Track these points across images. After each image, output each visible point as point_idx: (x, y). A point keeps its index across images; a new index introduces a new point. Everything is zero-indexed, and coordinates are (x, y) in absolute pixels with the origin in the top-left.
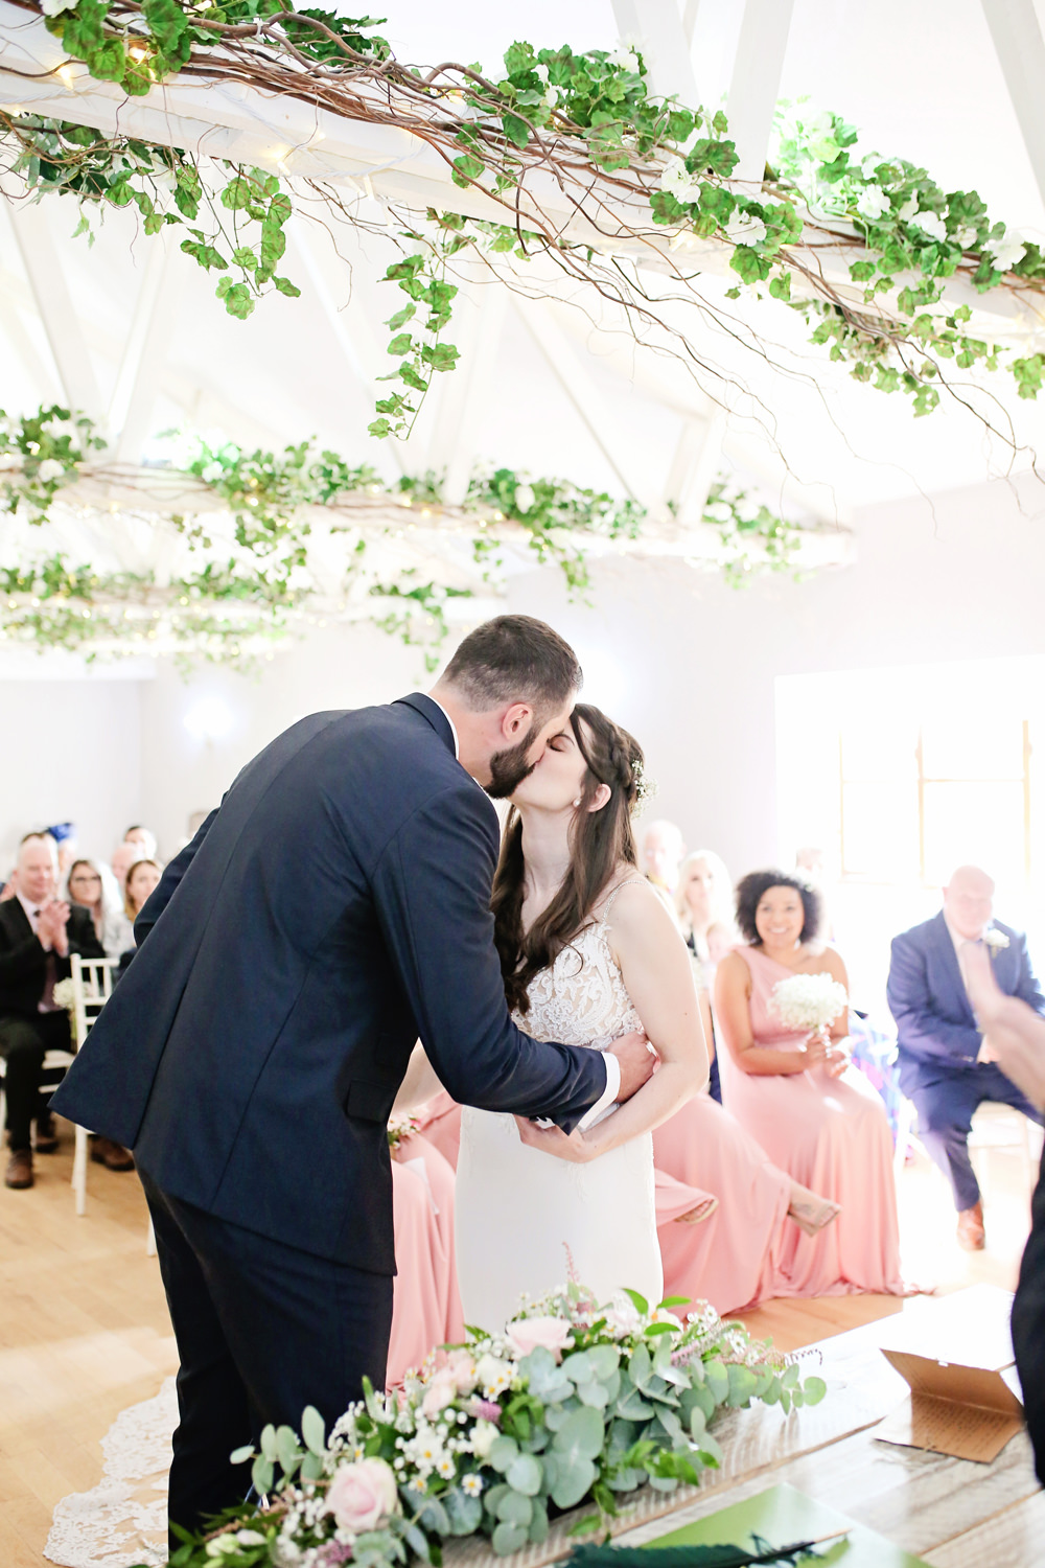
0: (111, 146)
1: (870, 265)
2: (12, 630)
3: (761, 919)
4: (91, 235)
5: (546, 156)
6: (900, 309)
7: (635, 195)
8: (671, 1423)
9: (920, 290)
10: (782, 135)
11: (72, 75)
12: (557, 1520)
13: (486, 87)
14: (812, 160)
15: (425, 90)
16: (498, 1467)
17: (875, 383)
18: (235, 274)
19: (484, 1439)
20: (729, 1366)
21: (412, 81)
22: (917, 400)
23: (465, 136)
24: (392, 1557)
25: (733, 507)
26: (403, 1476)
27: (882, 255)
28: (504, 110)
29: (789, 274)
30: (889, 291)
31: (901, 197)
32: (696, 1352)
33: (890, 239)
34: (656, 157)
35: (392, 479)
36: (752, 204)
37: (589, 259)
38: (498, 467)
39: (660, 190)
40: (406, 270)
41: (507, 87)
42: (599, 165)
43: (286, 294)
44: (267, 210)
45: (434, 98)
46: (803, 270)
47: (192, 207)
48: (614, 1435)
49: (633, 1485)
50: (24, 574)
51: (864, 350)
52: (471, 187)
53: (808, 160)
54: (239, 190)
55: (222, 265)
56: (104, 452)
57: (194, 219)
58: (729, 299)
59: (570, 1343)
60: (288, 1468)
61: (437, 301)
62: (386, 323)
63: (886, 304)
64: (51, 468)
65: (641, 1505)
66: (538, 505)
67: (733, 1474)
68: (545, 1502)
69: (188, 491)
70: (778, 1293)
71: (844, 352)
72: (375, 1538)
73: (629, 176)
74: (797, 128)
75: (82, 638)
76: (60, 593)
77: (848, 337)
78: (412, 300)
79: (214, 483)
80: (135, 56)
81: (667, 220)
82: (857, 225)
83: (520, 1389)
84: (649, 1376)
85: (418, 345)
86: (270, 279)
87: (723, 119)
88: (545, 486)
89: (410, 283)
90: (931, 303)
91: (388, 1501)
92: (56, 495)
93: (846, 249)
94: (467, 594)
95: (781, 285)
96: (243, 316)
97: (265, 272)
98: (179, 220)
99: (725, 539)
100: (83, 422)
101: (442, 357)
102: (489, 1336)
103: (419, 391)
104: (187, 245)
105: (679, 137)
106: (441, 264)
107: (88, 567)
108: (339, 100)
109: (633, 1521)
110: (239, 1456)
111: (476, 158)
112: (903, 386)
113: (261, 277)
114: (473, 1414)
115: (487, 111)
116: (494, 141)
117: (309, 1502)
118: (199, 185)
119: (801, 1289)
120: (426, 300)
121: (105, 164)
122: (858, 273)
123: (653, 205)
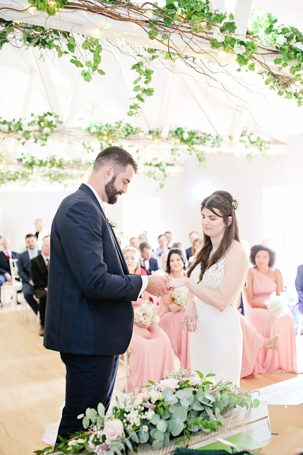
0: (48, 32)
1: (280, 59)
2: (43, 178)
3: (257, 260)
4: (44, 59)
5: (177, 29)
6: (291, 72)
7: (205, 40)
8: (209, 412)
9: (297, 66)
10: (253, 20)
11: (32, 10)
12: (172, 440)
13: (159, 9)
14: (262, 27)
15: (141, 11)
16: (154, 423)
17: (285, 96)
18: (86, 69)
19: (150, 415)
20: (229, 395)
21: (136, 8)
22: (298, 101)
23: (152, 24)
24: (121, 449)
25: (249, 137)
26: (126, 425)
27: (285, 56)
28: (164, 16)
29: (254, 63)
30: (287, 67)
31: (290, 38)
32: (218, 390)
33: (287, 51)
34: (212, 28)
35: (146, 131)
36: (241, 41)
37: (194, 61)
38: (178, 127)
39: (212, 38)
40: (138, 66)
41: (164, 9)
42: (194, 31)
43: (101, 74)
44: (95, 49)
45: (143, 13)
46: (259, 61)
47: (73, 49)
48: (192, 415)
49: (197, 430)
50: (44, 161)
51: (281, 86)
52: (154, 40)
53: (261, 28)
54: (87, 44)
55: (82, 66)
56: (62, 125)
57: (73, 53)
58: (238, 72)
59: (178, 387)
60: (93, 421)
61: (147, 75)
62: (133, 82)
63: (286, 71)
64: (47, 130)
65: (200, 436)
66: (190, 138)
67: (229, 428)
68: (169, 435)
69: (86, 136)
70: (261, 372)
71: (275, 87)
72: (116, 443)
73: (204, 35)
74: (257, 18)
75: (63, 179)
76: (54, 166)
77: (276, 82)
78: (140, 75)
79: (94, 133)
80: (51, 4)
81: (215, 47)
82: (277, 47)
83: (162, 400)
84: (203, 397)
85: (142, 89)
86: (96, 70)
87: (232, 16)
88: (192, 132)
89: (139, 70)
90: (300, 70)
91: (121, 432)
92: (48, 137)
93: (273, 55)
94: (172, 165)
95: (252, 67)
96: (89, 81)
97: (95, 68)
98: (68, 53)
99: (246, 147)
100: (56, 116)
101: (149, 92)
102: (154, 384)
103: (142, 102)
104: (72, 60)
105: (219, 22)
106: (149, 64)
107: (62, 159)
108: (113, 15)
109: (196, 441)
110: (80, 417)
111: (155, 31)
112: (294, 97)
113: (94, 69)
114: (147, 407)
115: (159, 16)
116: (161, 25)
117: (98, 431)
118: (75, 43)
119: (267, 371)
120: (144, 75)
121: (46, 38)
122: (277, 62)
123: (211, 43)
